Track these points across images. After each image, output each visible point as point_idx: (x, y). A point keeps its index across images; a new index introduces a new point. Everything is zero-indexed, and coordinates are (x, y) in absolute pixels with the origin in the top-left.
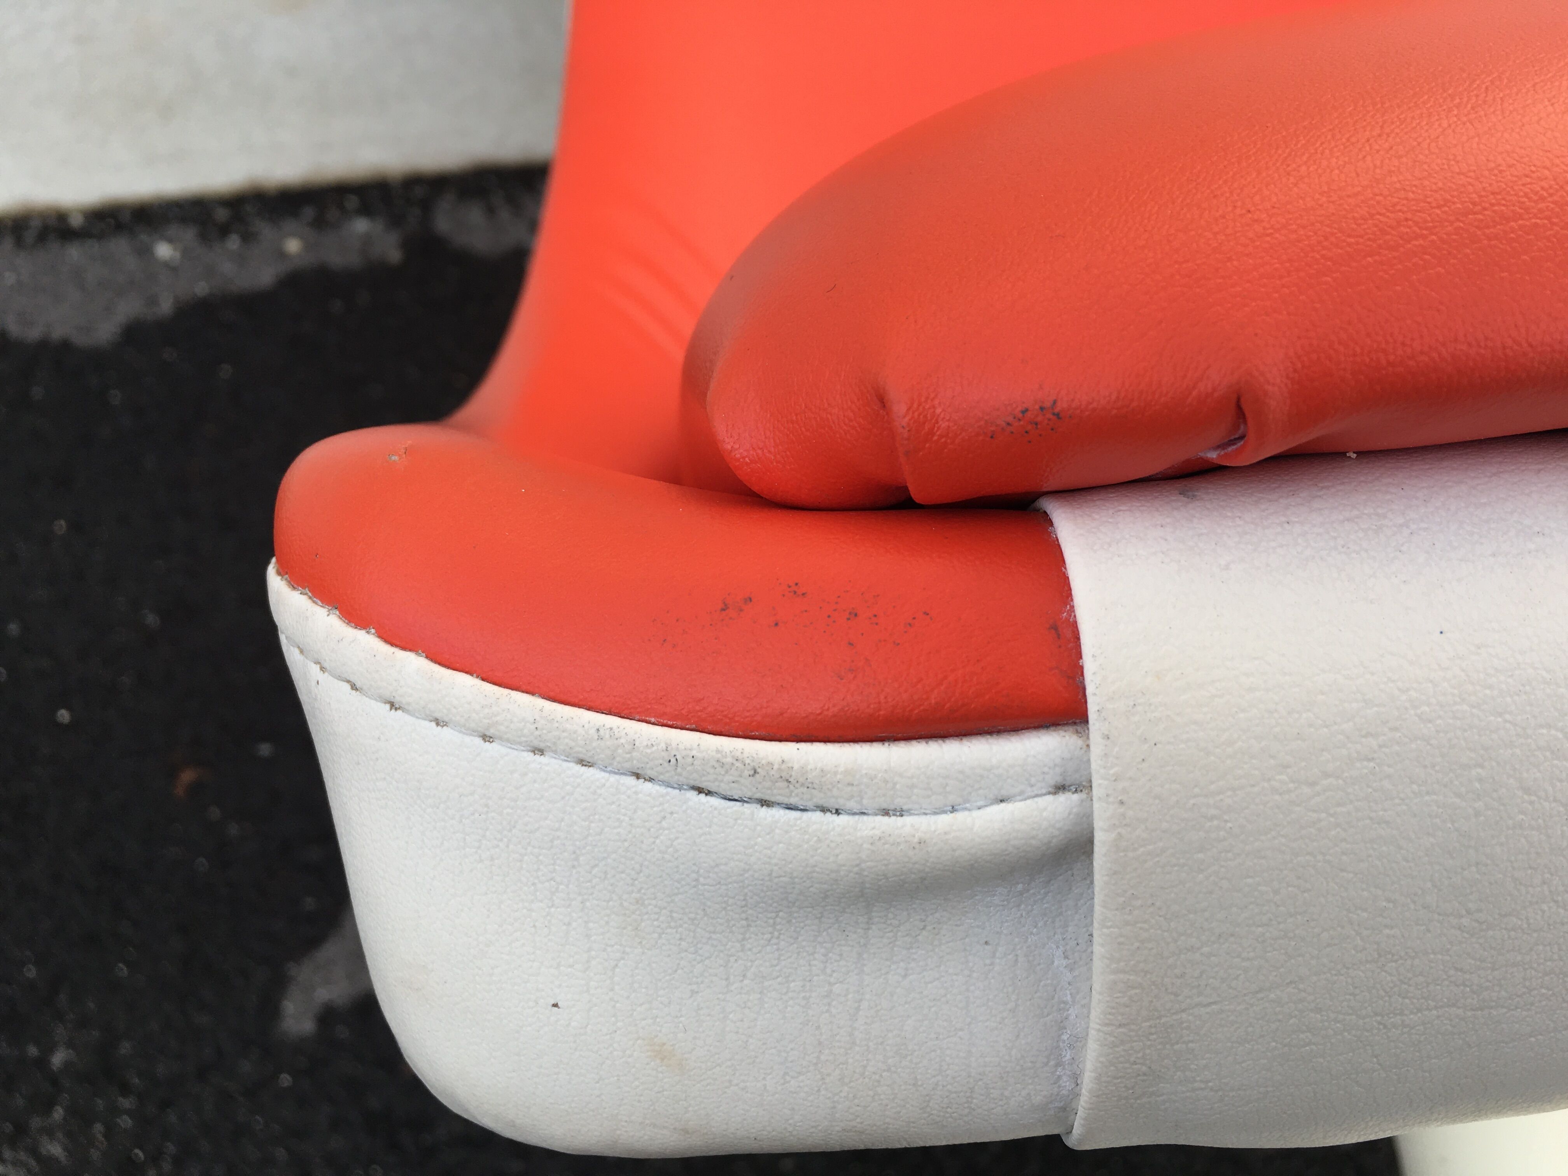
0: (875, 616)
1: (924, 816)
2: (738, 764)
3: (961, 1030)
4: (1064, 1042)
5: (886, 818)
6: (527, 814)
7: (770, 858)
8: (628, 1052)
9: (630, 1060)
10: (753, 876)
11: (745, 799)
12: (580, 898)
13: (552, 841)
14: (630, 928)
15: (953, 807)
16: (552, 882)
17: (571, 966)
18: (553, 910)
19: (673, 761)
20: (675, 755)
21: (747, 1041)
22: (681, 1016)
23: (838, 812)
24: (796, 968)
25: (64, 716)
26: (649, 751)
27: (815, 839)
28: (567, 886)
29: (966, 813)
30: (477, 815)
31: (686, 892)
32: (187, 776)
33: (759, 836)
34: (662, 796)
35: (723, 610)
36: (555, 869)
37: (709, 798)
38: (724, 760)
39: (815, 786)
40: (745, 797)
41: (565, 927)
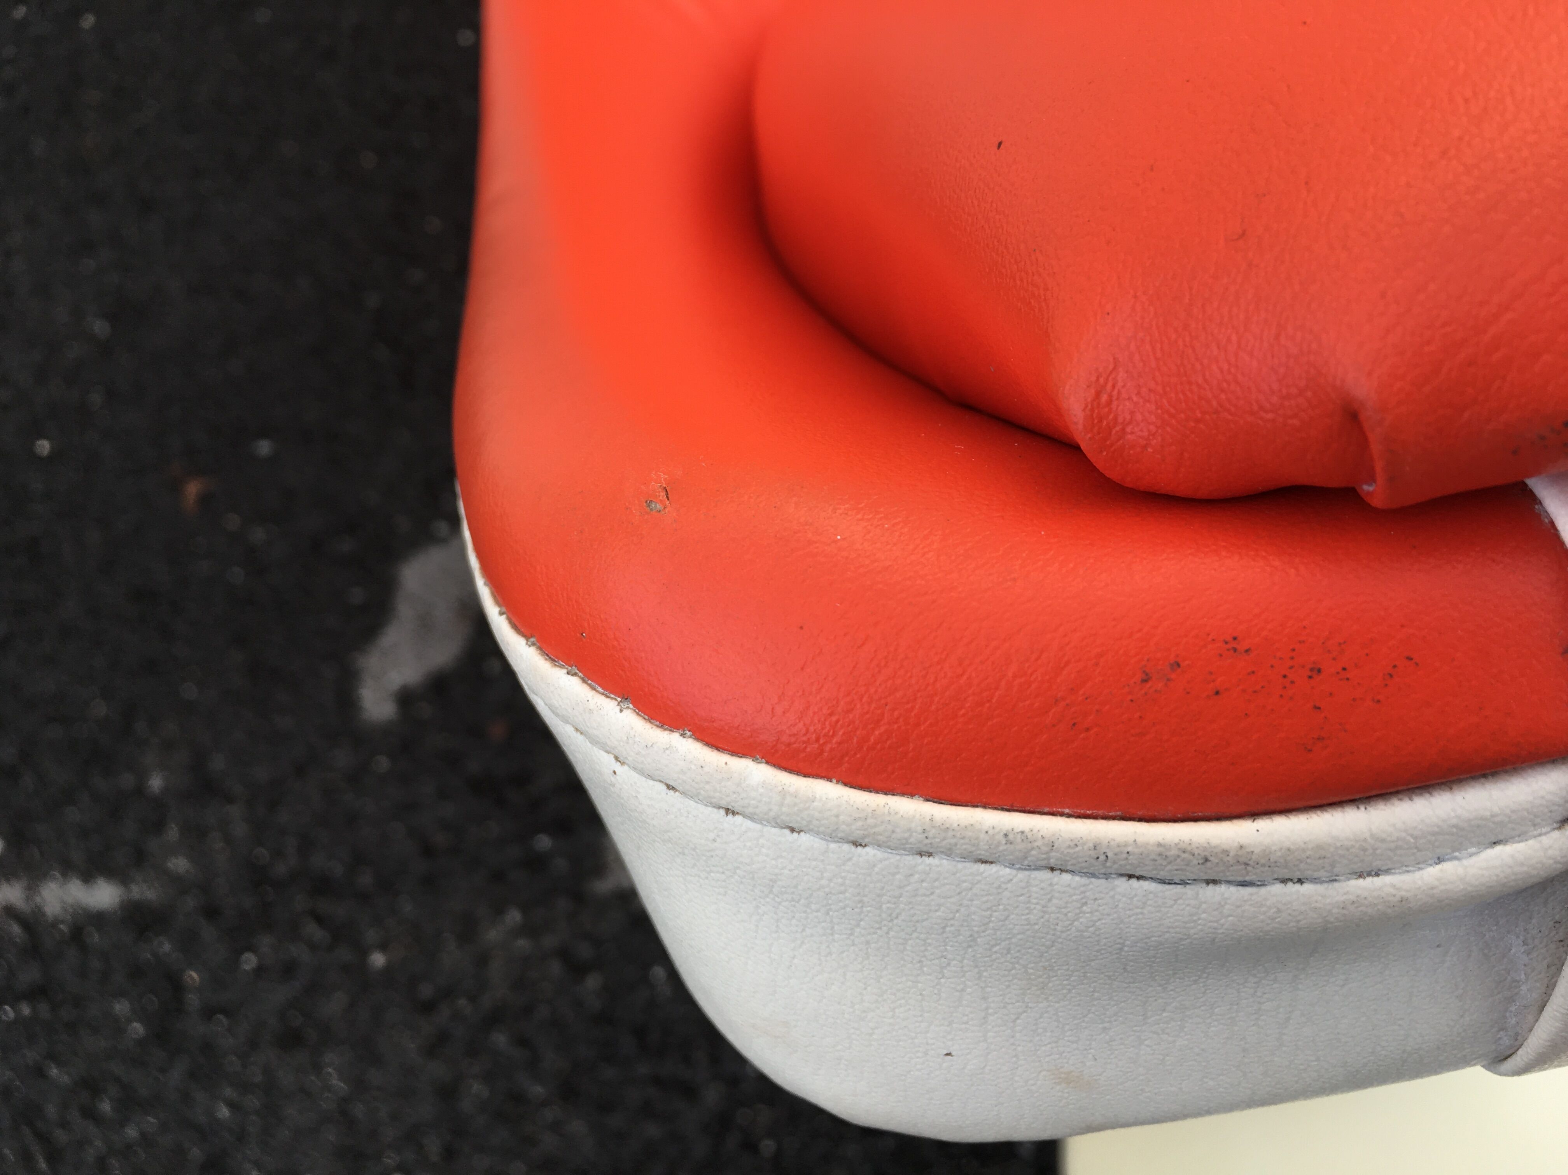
0: (1344, 669)
1: (1406, 874)
2: (1184, 855)
3: (1402, 1019)
4: (1511, 1012)
5: (1361, 881)
6: (912, 908)
7: (1215, 929)
8: (1031, 1082)
9: (1033, 1088)
10: (1191, 943)
11: (1188, 882)
12: (976, 970)
13: (944, 928)
14: (1034, 988)
15: (1439, 858)
16: (943, 959)
17: (966, 1023)
18: (943, 980)
19: (1102, 858)
20: (1104, 853)
21: (1164, 1059)
22: (1090, 1049)
23: (1300, 881)
24: (1223, 997)
25: (44, 446)
26: (1072, 851)
27: (1275, 910)
28: (961, 962)
29: (1456, 862)
30: (848, 909)
31: (1107, 958)
32: (193, 488)
33: (1204, 912)
34: (1084, 886)
35: (1145, 681)
36: (946, 949)
37: (1141, 882)
38: (1168, 854)
39: (1278, 864)
40: (1189, 880)
41: (957, 994)
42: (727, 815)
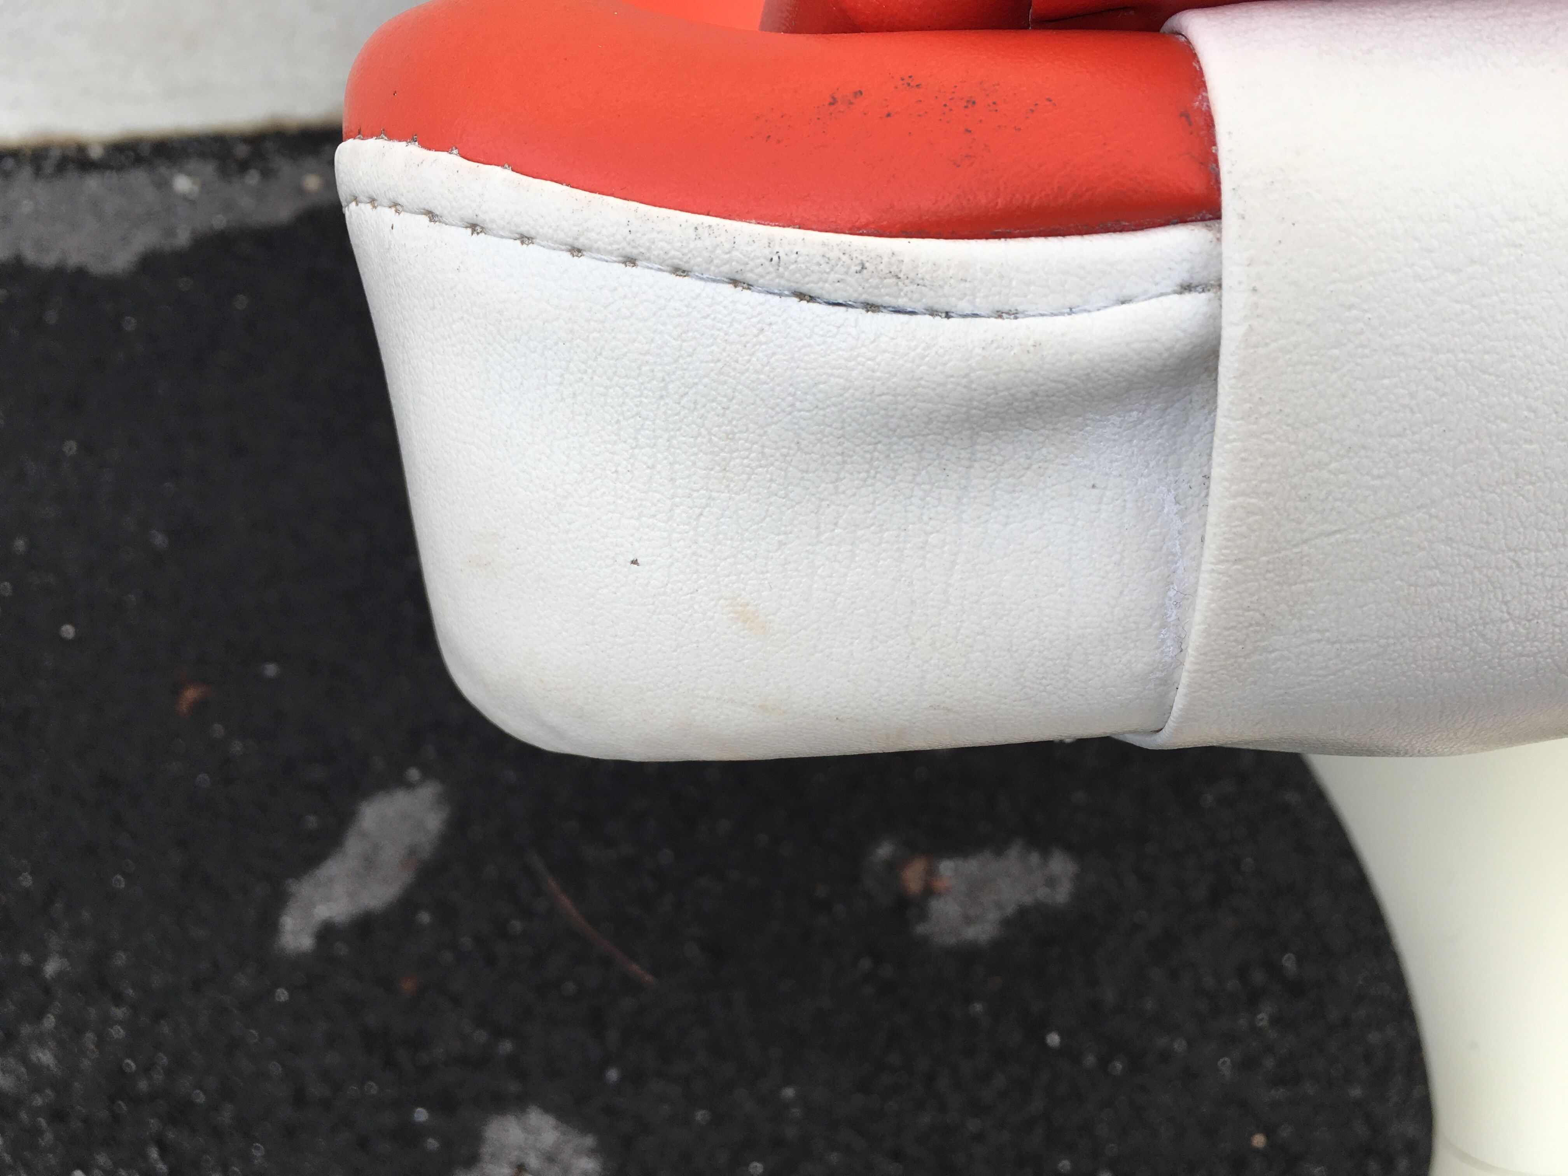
0: (994, 103)
1: (1041, 318)
2: (845, 258)
3: (1063, 586)
4: (1170, 599)
5: (1000, 320)
6: (614, 338)
7: (873, 371)
8: (709, 614)
9: (711, 623)
10: (853, 395)
11: (850, 303)
12: (666, 436)
13: (639, 368)
14: (718, 468)
15: (1071, 309)
16: (638, 419)
17: (654, 516)
18: (636, 451)
19: (775, 258)
20: (777, 252)
21: (835, 600)
22: (767, 572)
23: (948, 315)
24: (891, 515)
25: (68, 631)
26: (750, 249)
27: (923, 345)
28: (653, 422)
29: (1086, 314)
30: (561, 344)
31: (780, 421)
32: (191, 694)
33: (863, 345)
34: (761, 304)
35: (831, 104)
36: (641, 402)
37: (812, 305)
38: (830, 255)
39: (926, 282)
40: (850, 301)
41: (648, 471)
42: (472, 234)
